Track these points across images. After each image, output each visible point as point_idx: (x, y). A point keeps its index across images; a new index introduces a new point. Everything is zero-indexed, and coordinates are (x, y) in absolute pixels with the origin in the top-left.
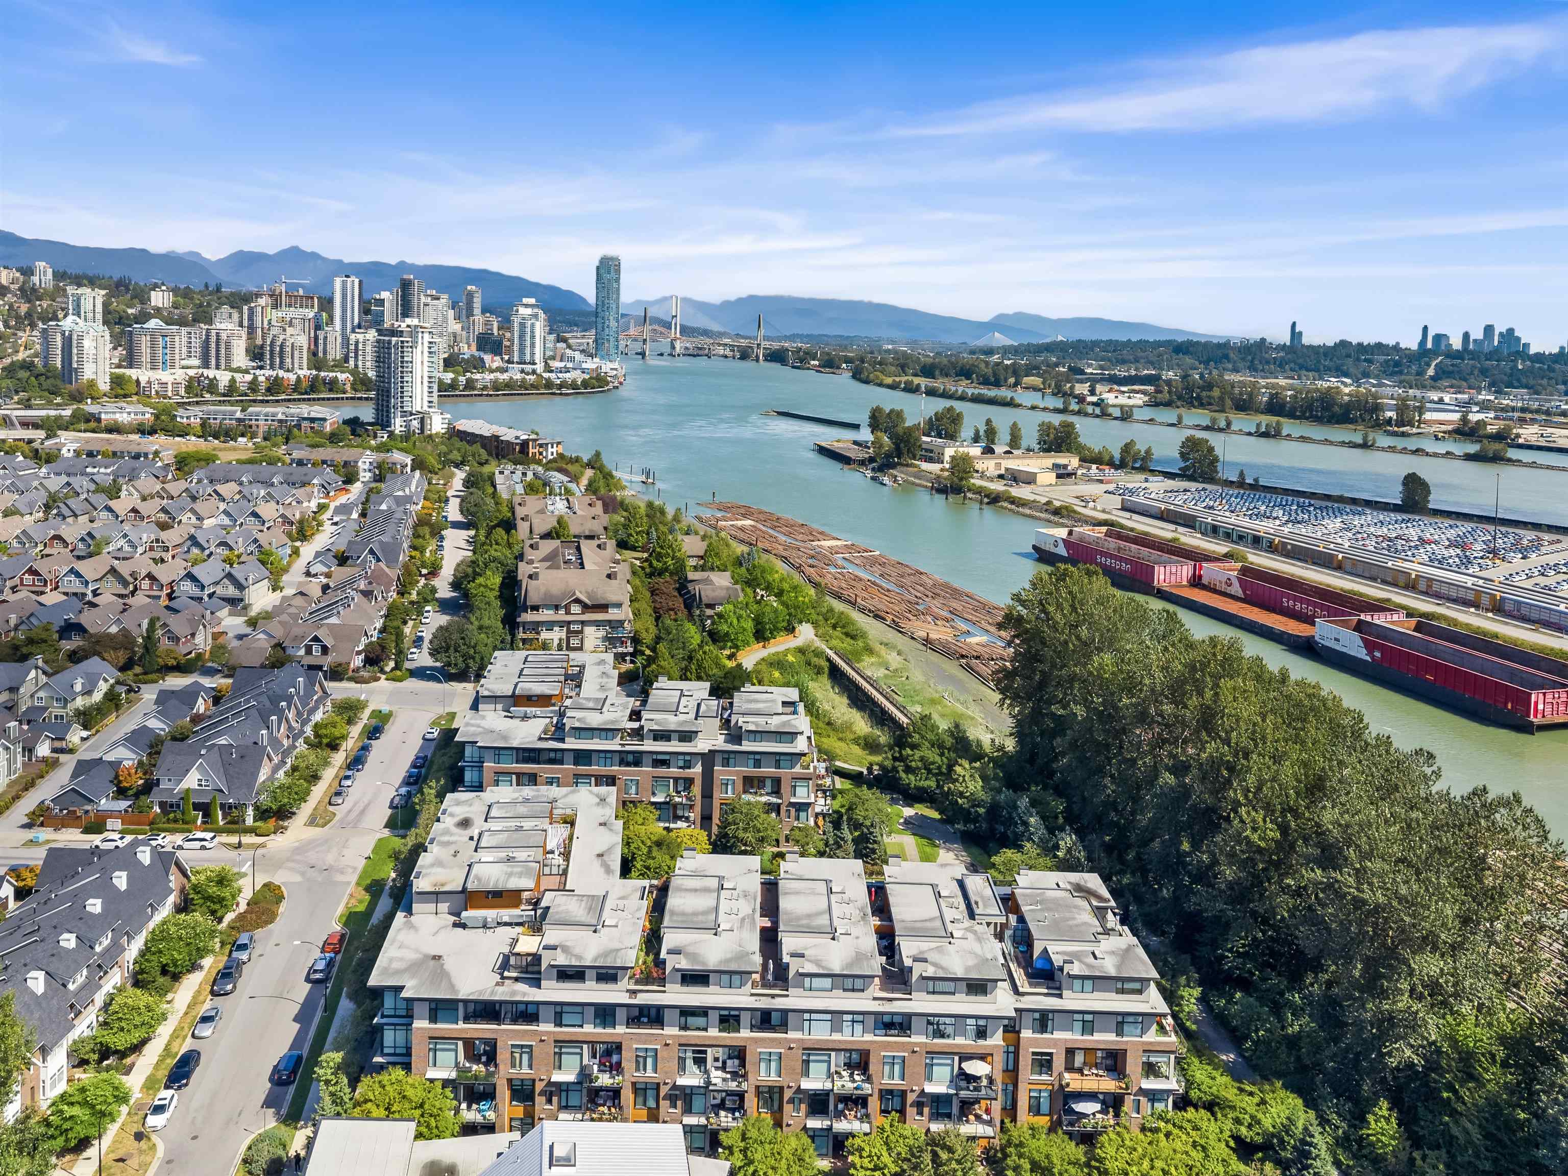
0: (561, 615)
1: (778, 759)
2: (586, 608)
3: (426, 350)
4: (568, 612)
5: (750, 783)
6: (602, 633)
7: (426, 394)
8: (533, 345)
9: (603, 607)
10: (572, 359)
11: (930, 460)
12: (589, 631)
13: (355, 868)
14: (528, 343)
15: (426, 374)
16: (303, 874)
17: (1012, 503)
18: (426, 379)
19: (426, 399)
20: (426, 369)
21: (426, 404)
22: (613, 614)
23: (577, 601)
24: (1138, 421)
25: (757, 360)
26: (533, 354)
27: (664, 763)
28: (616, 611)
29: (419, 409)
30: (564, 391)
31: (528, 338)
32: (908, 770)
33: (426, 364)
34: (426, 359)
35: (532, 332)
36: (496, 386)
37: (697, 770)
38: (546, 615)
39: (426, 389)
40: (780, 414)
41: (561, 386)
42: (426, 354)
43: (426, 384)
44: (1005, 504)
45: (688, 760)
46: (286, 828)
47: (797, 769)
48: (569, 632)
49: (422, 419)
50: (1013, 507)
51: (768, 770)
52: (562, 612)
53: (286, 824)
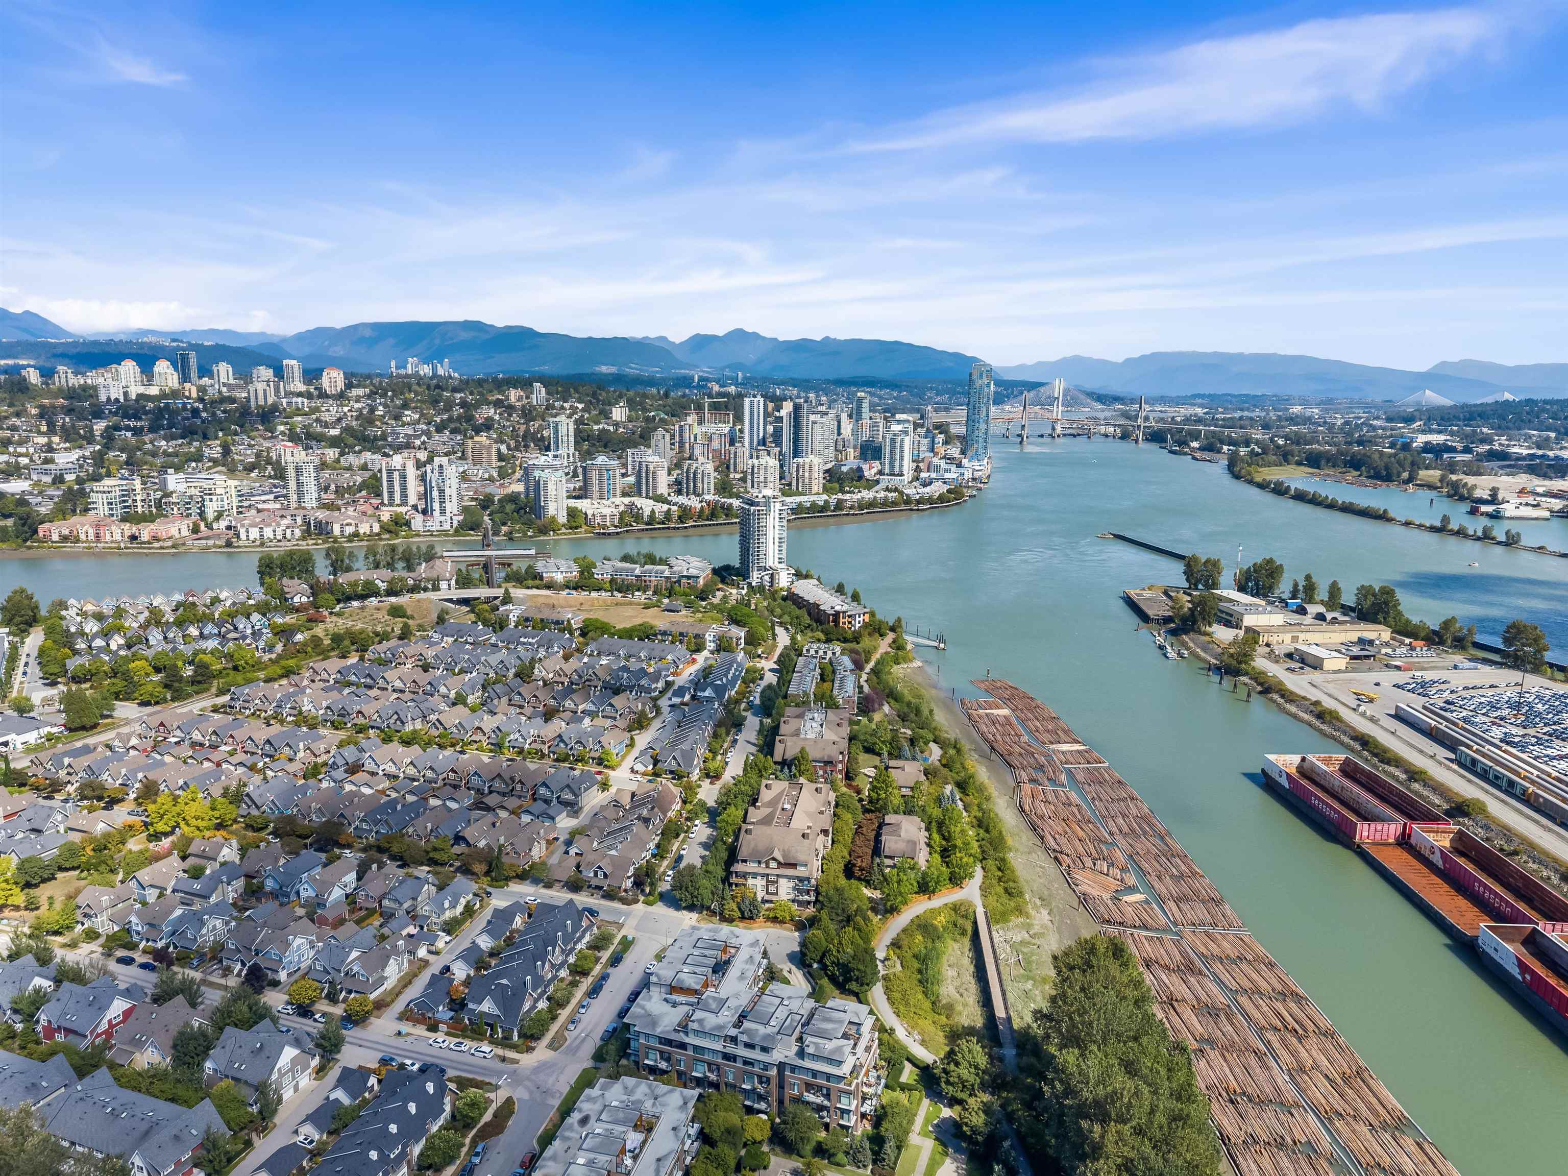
0: (762, 869)
1: (828, 1077)
2: (780, 865)
3: (777, 516)
4: (767, 866)
5: (809, 1087)
6: (792, 884)
7: (777, 552)
8: (902, 458)
9: (793, 866)
10: (937, 469)
11: (1228, 624)
12: (783, 881)
13: (561, 1094)
14: (897, 457)
15: (777, 536)
16: (531, 1093)
17: (1282, 696)
18: (777, 540)
19: (777, 556)
20: (777, 532)
21: (777, 560)
22: (801, 871)
23: (774, 859)
24: (1525, 548)
25: (1137, 441)
26: (901, 466)
27: (752, 1064)
28: (803, 868)
29: (771, 564)
30: (921, 507)
31: (898, 451)
32: (948, 1083)
33: (777, 528)
34: (777, 524)
35: (902, 447)
36: (861, 505)
37: (774, 1072)
38: (752, 867)
39: (777, 548)
40: (1117, 537)
41: (919, 502)
42: (777, 519)
43: (777, 544)
44: (1276, 697)
45: (766, 1066)
46: (533, 1049)
47: (842, 1086)
48: (768, 881)
49: (772, 577)
50: (1282, 701)
51: (821, 1081)
52: (763, 865)
53: (533, 1045)
